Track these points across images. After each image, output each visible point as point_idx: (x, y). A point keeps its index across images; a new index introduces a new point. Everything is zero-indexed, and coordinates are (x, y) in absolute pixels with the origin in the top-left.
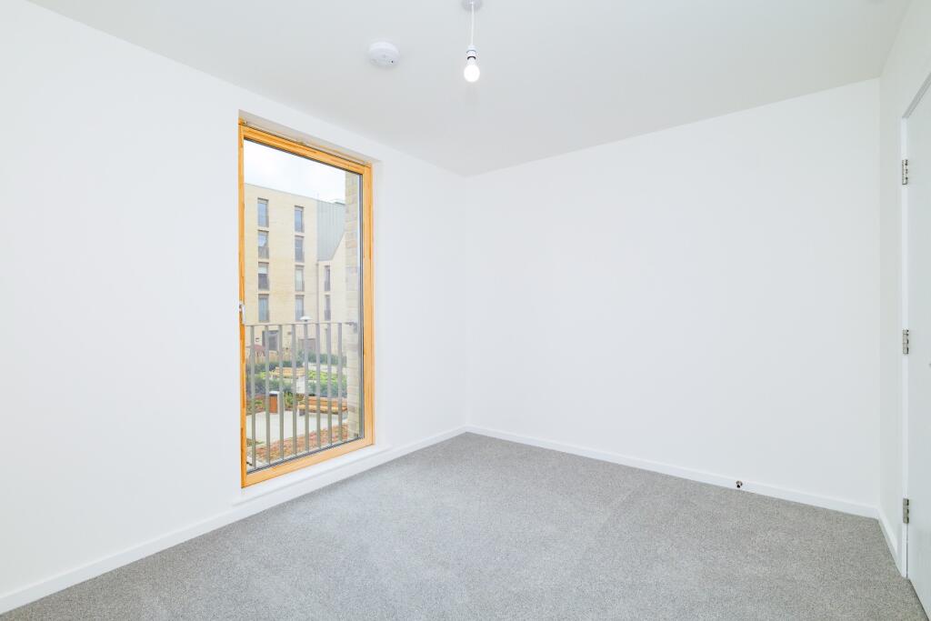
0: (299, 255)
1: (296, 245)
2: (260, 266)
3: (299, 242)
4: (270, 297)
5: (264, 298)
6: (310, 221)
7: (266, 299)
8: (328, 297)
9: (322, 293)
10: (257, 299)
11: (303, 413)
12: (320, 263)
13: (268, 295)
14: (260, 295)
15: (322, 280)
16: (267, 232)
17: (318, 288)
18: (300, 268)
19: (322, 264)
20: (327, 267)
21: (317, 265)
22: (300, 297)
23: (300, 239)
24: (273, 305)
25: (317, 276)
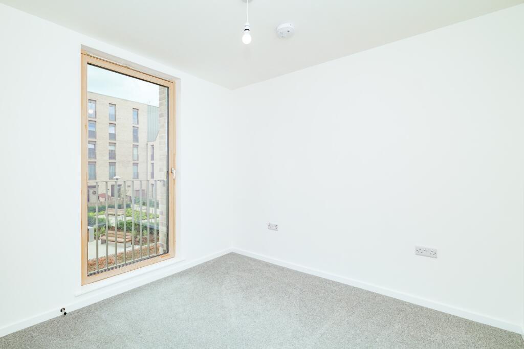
0: (136, 138)
1: (133, 133)
2: (110, 145)
3: (135, 131)
4: (116, 164)
5: (112, 164)
6: (143, 118)
7: (115, 165)
8: (153, 164)
9: (150, 162)
10: (108, 166)
11: (103, 242)
12: (149, 143)
13: (115, 163)
14: (110, 163)
15: (150, 154)
16: (115, 124)
17: (147, 159)
18: (136, 146)
19: (150, 144)
20: (152, 146)
21: (147, 144)
22: (136, 164)
23: (136, 128)
24: (119, 169)
25: (147, 151)
